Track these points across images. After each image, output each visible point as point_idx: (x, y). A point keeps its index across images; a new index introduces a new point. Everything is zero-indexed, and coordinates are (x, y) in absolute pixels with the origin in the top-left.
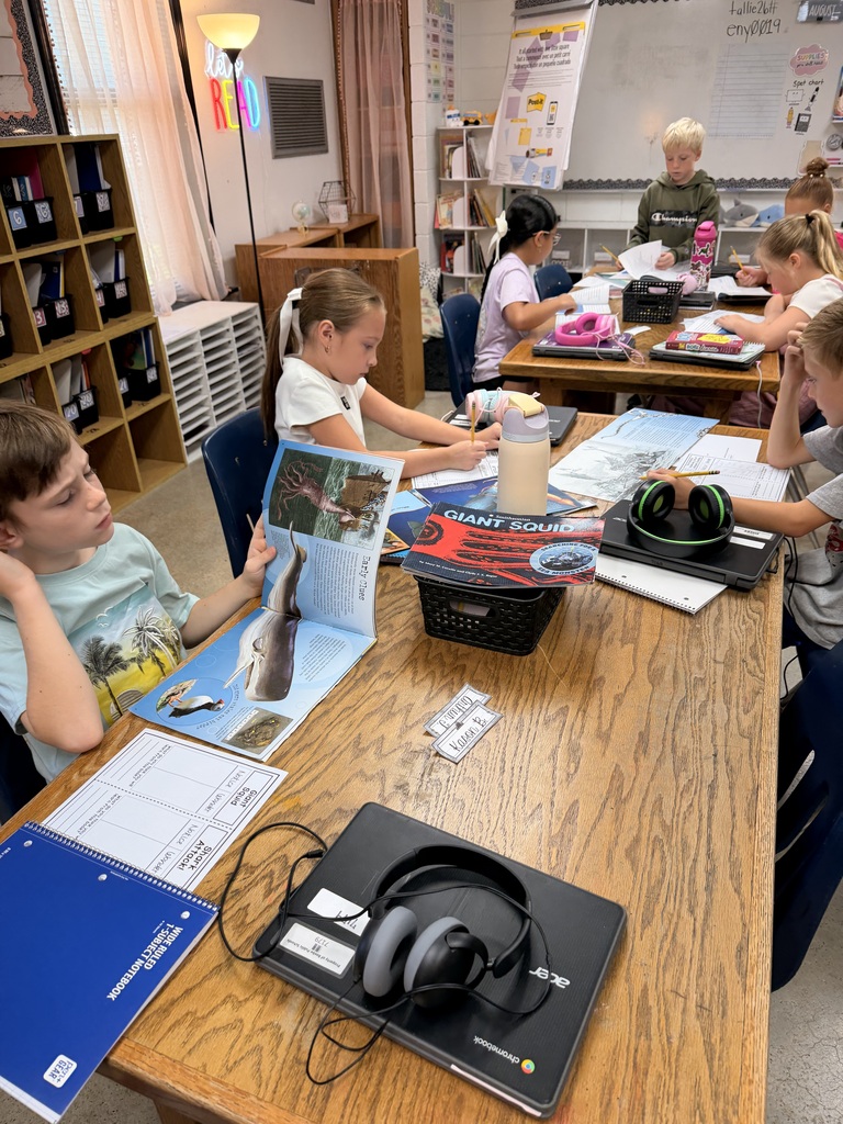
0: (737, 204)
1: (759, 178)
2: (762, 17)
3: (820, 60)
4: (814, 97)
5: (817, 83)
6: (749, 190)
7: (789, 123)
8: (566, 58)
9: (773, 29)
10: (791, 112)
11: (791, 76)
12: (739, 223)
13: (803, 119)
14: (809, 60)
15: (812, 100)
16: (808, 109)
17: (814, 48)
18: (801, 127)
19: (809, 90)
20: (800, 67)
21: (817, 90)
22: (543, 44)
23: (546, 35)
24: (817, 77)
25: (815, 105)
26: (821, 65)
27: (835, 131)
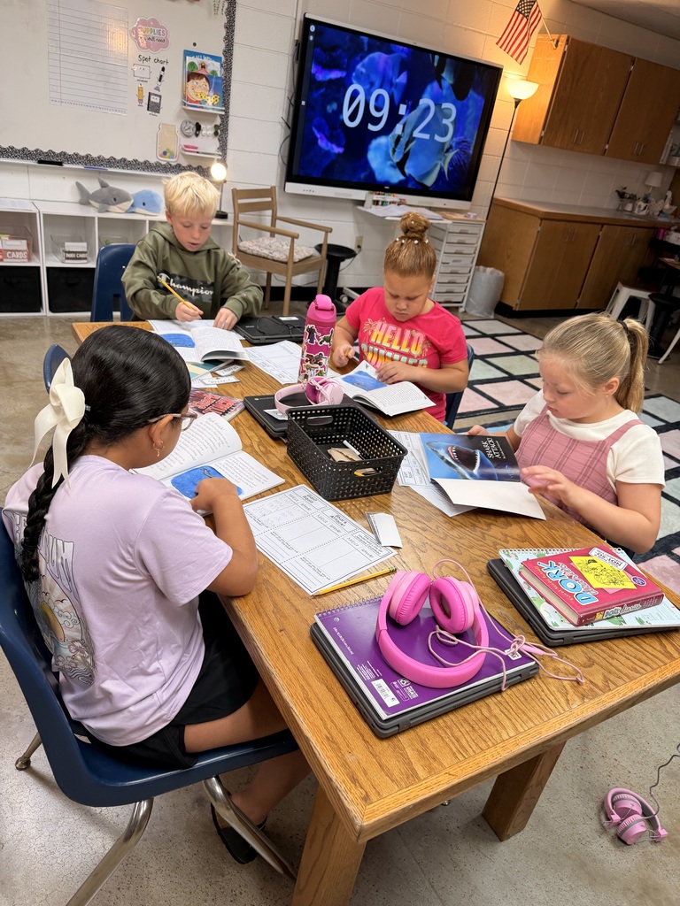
0: (104, 185)
1: (118, 158)
3: (163, 37)
4: (161, 76)
5: (162, 62)
6: (109, 170)
7: (141, 101)
10: (141, 90)
12: (112, 208)
13: (154, 99)
14: (150, 35)
15: (160, 80)
16: (157, 89)
17: (154, 23)
18: (154, 107)
19: (156, 68)
20: (142, 39)
21: (163, 69)
24: (162, 55)
25: (163, 85)
26: (163, 42)
27: (186, 117)
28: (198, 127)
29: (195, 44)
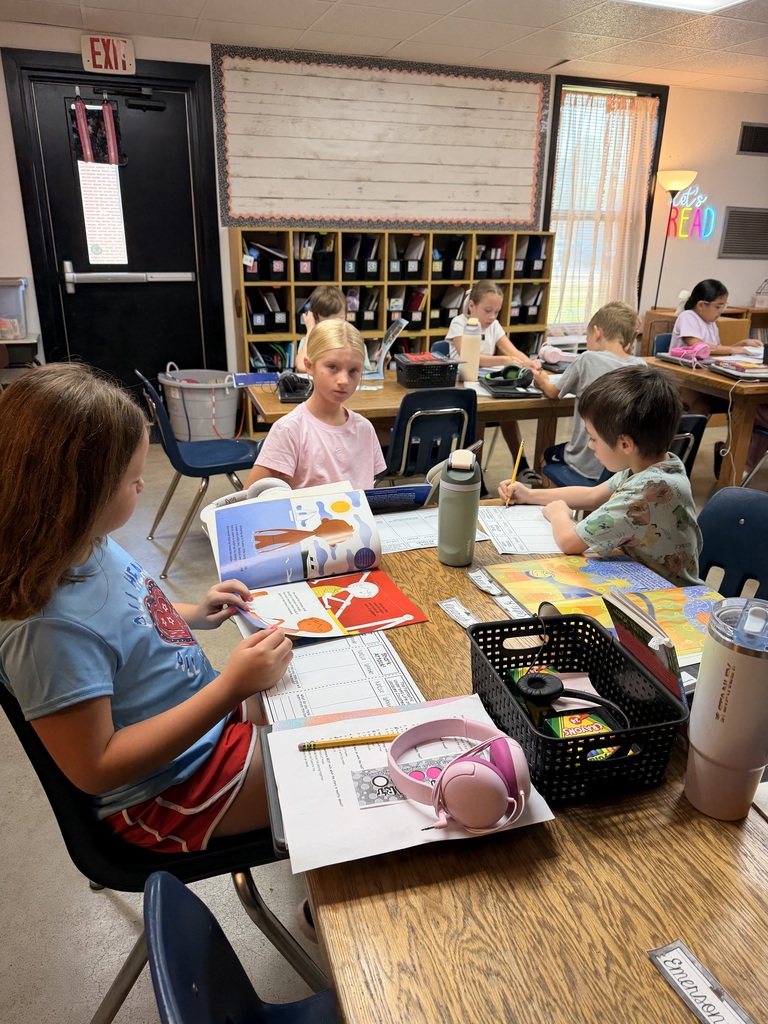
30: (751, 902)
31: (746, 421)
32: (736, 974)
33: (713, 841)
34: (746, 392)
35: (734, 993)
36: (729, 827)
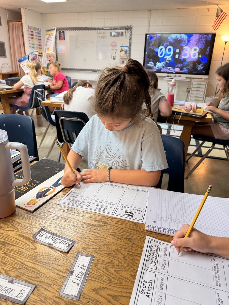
2: (104, 35)
5: (116, 49)
7: (112, 58)
8: (51, 40)
9: (106, 38)
10: (112, 55)
11: (111, 48)
13: (114, 57)
14: (114, 44)
17: (114, 42)
18: (114, 59)
19: (115, 51)
20: (112, 46)
22: (49, 37)
23: (49, 35)
24: (116, 48)
25: (116, 54)
26: (116, 45)
27: (121, 60)
28: (123, 62)
29: (123, 45)
30: (20, 239)
31: (6, 103)
32: (18, 269)
33: (4, 226)
34: (3, 93)
35: (17, 277)
36: (9, 218)
